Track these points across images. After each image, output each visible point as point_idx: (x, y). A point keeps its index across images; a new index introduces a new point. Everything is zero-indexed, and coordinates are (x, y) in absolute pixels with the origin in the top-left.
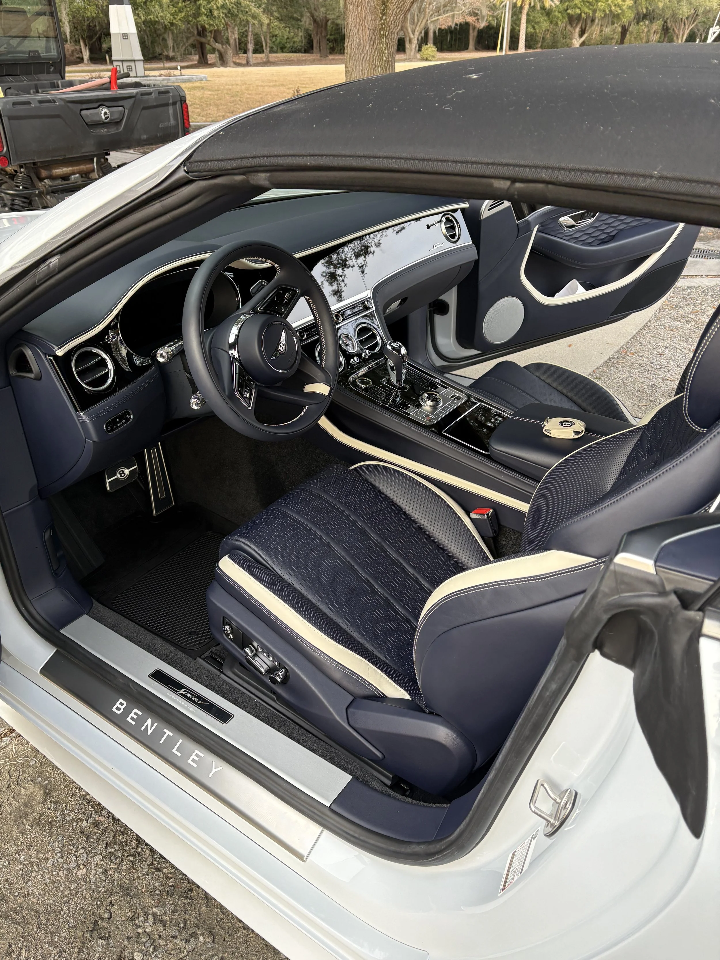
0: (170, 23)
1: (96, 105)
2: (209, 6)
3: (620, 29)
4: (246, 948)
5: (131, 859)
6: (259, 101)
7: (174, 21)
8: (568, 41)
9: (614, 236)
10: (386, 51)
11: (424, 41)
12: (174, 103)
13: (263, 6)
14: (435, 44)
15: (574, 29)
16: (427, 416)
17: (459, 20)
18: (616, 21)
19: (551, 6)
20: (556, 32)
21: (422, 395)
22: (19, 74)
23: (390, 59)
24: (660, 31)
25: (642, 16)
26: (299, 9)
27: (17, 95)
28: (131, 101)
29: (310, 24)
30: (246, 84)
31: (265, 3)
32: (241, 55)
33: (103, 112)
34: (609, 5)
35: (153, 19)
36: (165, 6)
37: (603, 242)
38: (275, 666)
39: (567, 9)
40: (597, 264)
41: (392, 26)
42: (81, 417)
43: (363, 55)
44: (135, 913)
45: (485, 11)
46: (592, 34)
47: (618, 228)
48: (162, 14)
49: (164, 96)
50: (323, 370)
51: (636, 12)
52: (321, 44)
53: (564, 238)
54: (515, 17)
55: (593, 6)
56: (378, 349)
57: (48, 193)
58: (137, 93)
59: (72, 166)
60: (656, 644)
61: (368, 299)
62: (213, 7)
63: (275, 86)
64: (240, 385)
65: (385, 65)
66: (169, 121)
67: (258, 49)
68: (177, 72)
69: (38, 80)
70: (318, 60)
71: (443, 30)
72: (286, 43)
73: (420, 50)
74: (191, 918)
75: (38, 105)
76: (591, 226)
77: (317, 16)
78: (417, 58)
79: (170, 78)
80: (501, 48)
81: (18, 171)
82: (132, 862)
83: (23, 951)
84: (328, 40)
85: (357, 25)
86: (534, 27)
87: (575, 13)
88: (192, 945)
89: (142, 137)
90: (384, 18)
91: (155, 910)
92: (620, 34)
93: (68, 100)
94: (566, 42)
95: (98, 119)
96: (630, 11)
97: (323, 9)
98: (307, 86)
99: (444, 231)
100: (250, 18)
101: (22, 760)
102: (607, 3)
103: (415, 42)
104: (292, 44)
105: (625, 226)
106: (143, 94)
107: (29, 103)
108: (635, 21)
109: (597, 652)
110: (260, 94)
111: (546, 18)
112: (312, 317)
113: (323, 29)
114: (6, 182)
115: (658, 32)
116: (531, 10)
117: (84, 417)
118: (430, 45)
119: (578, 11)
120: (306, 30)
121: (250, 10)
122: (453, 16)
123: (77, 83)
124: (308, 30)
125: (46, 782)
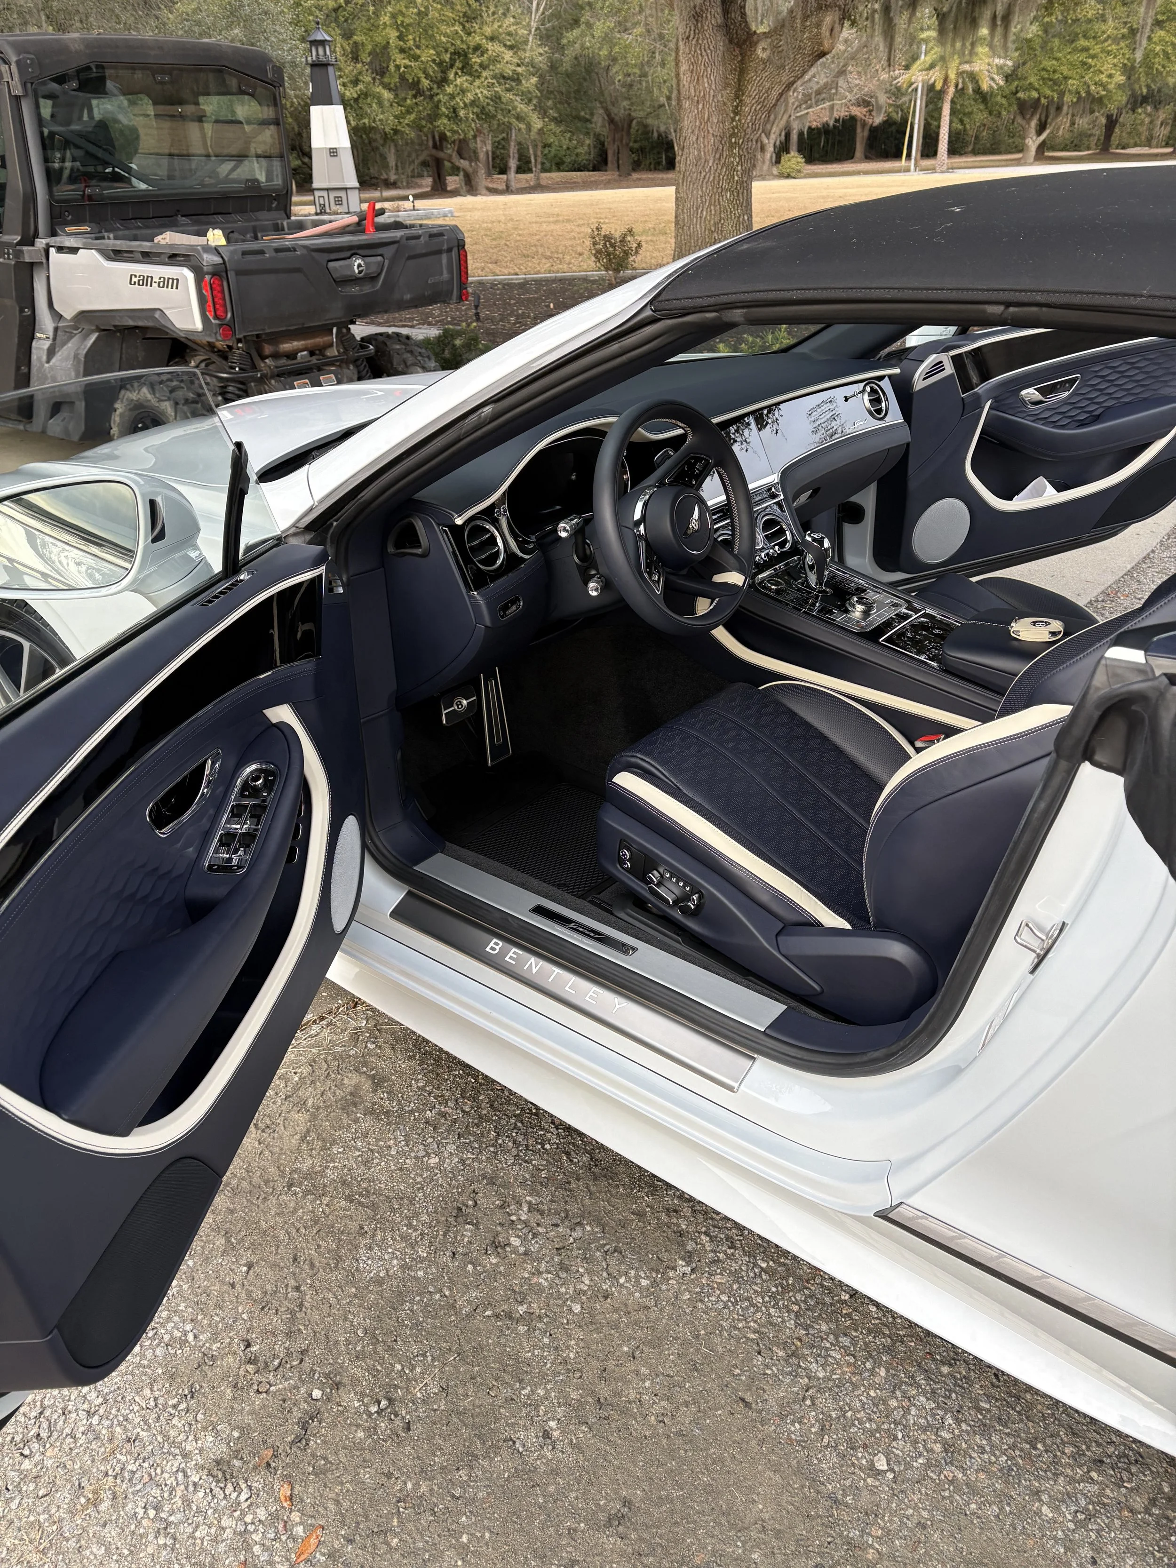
0: (392, 129)
1: (348, 254)
2: (452, 104)
3: (1104, 121)
4: (644, 1240)
5: (492, 1149)
6: (535, 246)
7: (399, 128)
8: (1018, 140)
9: (1099, 416)
10: (739, 168)
11: (783, 149)
12: (450, 250)
13: (535, 102)
14: (800, 151)
15: (1029, 123)
16: (858, 622)
17: (841, 113)
18: (1096, 108)
19: (991, 87)
20: (997, 127)
21: (849, 599)
22: (231, 211)
23: (745, 179)
24: (1170, 121)
25: (1140, 99)
26: (589, 105)
27: (243, 241)
28: (392, 249)
29: (603, 126)
30: (512, 220)
31: (536, 97)
32: (495, 176)
33: (356, 264)
34: (1085, 83)
35: (368, 125)
36: (386, 104)
37: (1082, 424)
38: (685, 893)
39: (1017, 92)
40: (1074, 453)
41: (749, 131)
42: (474, 597)
43: (703, 174)
44: (505, 1202)
45: (883, 99)
46: (1059, 129)
47: (1104, 405)
48: (382, 116)
49: (436, 240)
50: (735, 556)
51: (1130, 93)
52: (620, 155)
53: (1028, 418)
54: (931, 107)
55: (1059, 86)
56: (788, 546)
57: (272, 377)
58: (402, 237)
59: (304, 339)
60: (1146, 728)
61: (774, 486)
62: (458, 103)
63: (556, 222)
64: (648, 566)
65: (736, 188)
66: (442, 274)
67: (524, 167)
68: (408, 205)
69: (257, 220)
70: (615, 180)
71: (814, 129)
72: (565, 156)
73: (778, 161)
74: (574, 1208)
75: (274, 254)
76: (1065, 402)
77: (616, 115)
78: (773, 174)
79: (400, 213)
80: (909, 156)
81: (235, 346)
82: (494, 1152)
83: (378, 1232)
84: (631, 150)
85: (696, 131)
86: (962, 121)
87: (1029, 97)
88: (578, 1234)
89: (405, 297)
90: (737, 118)
91: (528, 1198)
92: (1104, 128)
93: (312, 247)
94: (1014, 142)
95: (349, 273)
96: (1120, 92)
97: (625, 103)
98: (607, 221)
99: (868, 404)
100: (513, 120)
101: (340, 1049)
102: (1083, 80)
103: (770, 149)
104: (573, 158)
105: (1114, 402)
106: (409, 238)
107: (261, 252)
108: (1129, 106)
109: (1087, 763)
110: (536, 235)
111: (982, 107)
112: (724, 497)
113: (624, 133)
114: (214, 362)
115: (1167, 124)
116: (957, 95)
117: (478, 598)
118: (793, 153)
119: (1035, 95)
120: (597, 136)
121: (515, 108)
122: (832, 108)
123: (309, 225)
124: (599, 135)
125: (373, 1072)
